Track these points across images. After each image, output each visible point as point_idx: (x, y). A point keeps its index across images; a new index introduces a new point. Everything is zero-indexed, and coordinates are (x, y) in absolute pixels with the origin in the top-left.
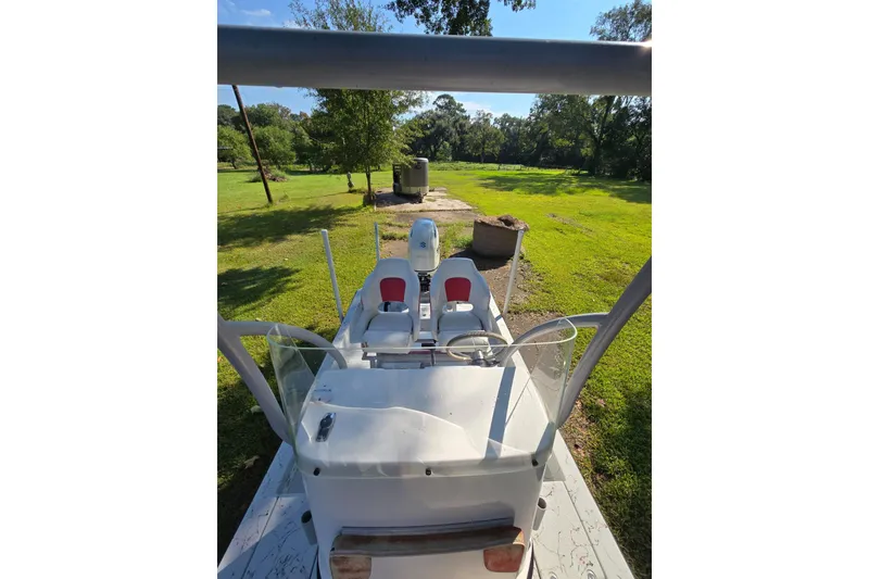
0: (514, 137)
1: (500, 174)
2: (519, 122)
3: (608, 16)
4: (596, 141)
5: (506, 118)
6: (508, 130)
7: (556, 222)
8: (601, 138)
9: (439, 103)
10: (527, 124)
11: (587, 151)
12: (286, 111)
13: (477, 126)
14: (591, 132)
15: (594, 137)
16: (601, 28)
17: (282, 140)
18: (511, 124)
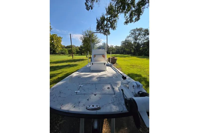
0: (118, 50)
1: (115, 55)
2: (119, 47)
3: (132, 30)
4: (134, 50)
5: (116, 46)
6: (117, 48)
7: (124, 60)
8: (135, 49)
9: (103, 44)
10: (121, 47)
11: (132, 51)
12: (75, 46)
13: (111, 48)
14: (133, 48)
15: (133, 49)
16: (131, 32)
17: (74, 50)
18: (117, 47)
